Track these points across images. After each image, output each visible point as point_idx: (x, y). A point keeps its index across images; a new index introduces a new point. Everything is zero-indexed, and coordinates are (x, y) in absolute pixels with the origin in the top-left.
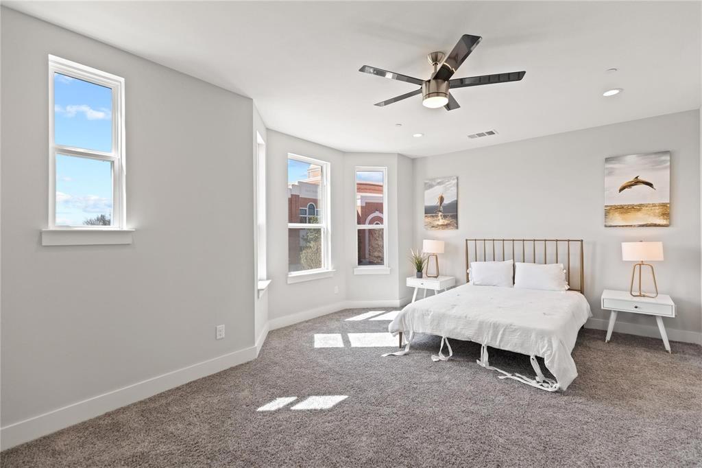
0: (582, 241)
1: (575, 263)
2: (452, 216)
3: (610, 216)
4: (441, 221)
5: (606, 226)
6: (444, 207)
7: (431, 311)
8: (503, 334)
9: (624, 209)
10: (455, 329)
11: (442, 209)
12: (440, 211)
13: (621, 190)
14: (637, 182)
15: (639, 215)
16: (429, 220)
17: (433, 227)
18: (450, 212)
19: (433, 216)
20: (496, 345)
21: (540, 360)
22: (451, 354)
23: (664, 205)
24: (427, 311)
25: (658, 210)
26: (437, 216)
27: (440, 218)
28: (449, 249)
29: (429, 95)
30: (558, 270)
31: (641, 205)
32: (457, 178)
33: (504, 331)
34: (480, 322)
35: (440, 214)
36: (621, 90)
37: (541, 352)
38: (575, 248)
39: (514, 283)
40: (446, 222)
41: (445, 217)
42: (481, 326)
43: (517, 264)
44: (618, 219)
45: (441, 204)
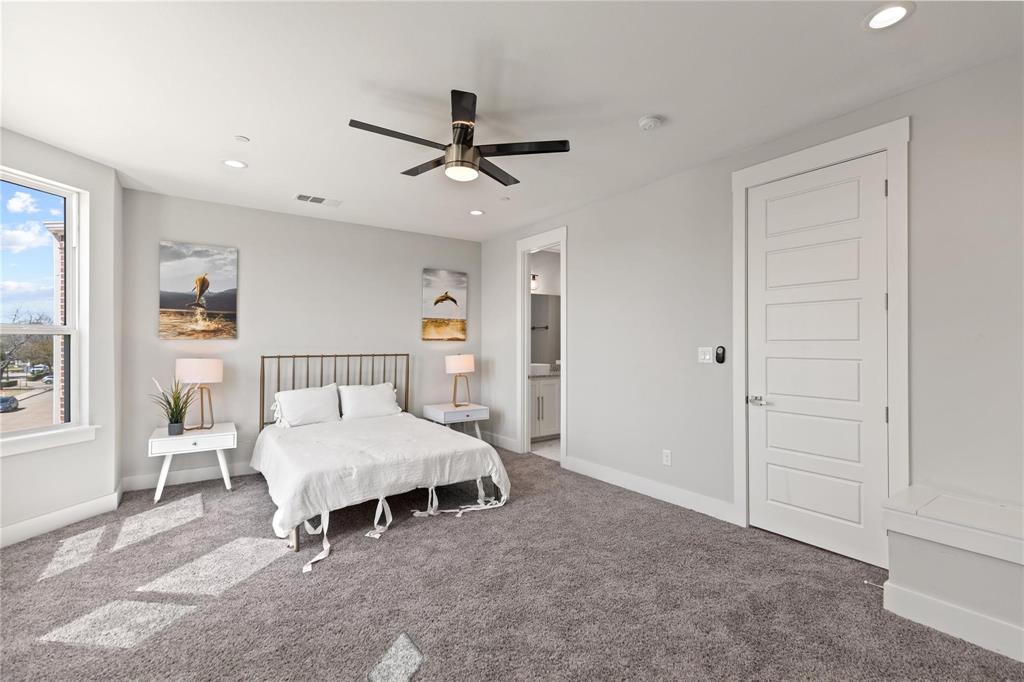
0: (408, 355)
1: (402, 382)
2: (226, 317)
3: (427, 329)
4: (202, 324)
5: (424, 339)
6: (207, 298)
8: (450, 467)
9: (438, 323)
10: (396, 481)
11: (203, 300)
12: (201, 306)
13: (436, 304)
14: (446, 298)
15: (448, 329)
16: (173, 320)
17: (181, 334)
18: (223, 310)
19: (182, 314)
20: (446, 480)
21: (487, 480)
23: (463, 322)
24: (345, 469)
25: (459, 326)
26: (193, 314)
27: (199, 317)
31: (449, 320)
32: (238, 252)
33: (451, 462)
34: (424, 460)
35: (201, 309)
37: (488, 471)
38: (402, 361)
39: (341, 415)
40: (213, 325)
41: (211, 316)
42: (428, 465)
43: (340, 387)
44: (433, 333)
45: (202, 291)
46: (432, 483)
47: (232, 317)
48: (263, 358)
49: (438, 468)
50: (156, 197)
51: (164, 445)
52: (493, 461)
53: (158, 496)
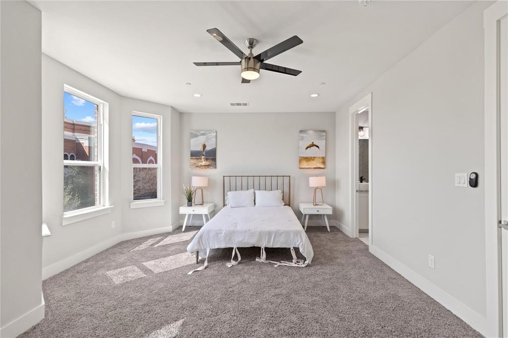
0: (290, 176)
1: (286, 190)
2: (212, 159)
3: (302, 163)
4: (204, 163)
5: (300, 168)
6: (206, 152)
7: (223, 231)
8: (275, 238)
9: (308, 159)
10: (242, 240)
11: (204, 153)
12: (204, 155)
13: (306, 149)
14: (313, 145)
15: (314, 162)
16: (193, 161)
17: (197, 167)
18: (211, 156)
19: (197, 159)
20: (270, 246)
21: (297, 250)
22: (240, 259)
23: (323, 158)
24: (220, 230)
25: (321, 160)
26: (201, 159)
27: (203, 160)
28: (211, 183)
29: (248, 69)
30: (278, 194)
31: (314, 157)
32: (216, 132)
33: (275, 235)
34: (259, 232)
35: (203, 157)
36: (319, 95)
37: (297, 245)
38: (286, 179)
39: (255, 204)
40: (208, 163)
41: (207, 159)
42: (261, 234)
43: (256, 191)
44: (305, 164)
45: (204, 149)
46: (263, 245)
47: (214, 160)
48: (224, 176)
49: (267, 237)
50: (190, 114)
51: (185, 210)
52: (301, 239)
53: (183, 229)
